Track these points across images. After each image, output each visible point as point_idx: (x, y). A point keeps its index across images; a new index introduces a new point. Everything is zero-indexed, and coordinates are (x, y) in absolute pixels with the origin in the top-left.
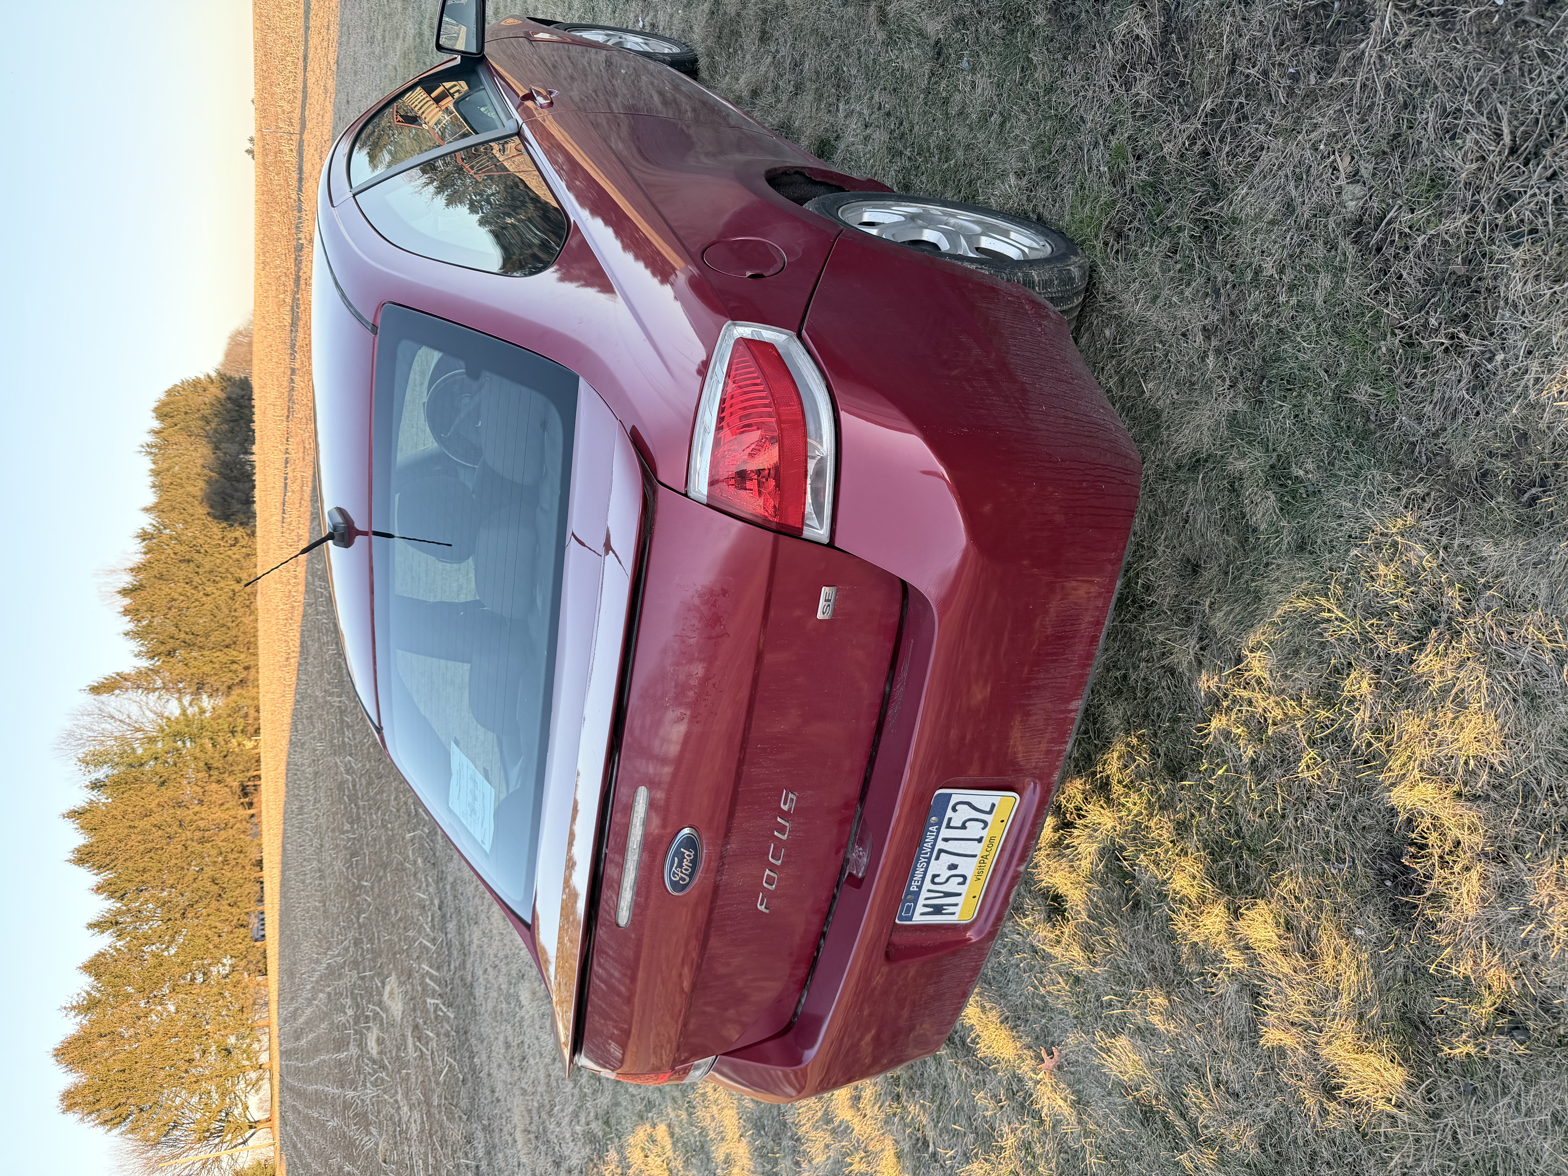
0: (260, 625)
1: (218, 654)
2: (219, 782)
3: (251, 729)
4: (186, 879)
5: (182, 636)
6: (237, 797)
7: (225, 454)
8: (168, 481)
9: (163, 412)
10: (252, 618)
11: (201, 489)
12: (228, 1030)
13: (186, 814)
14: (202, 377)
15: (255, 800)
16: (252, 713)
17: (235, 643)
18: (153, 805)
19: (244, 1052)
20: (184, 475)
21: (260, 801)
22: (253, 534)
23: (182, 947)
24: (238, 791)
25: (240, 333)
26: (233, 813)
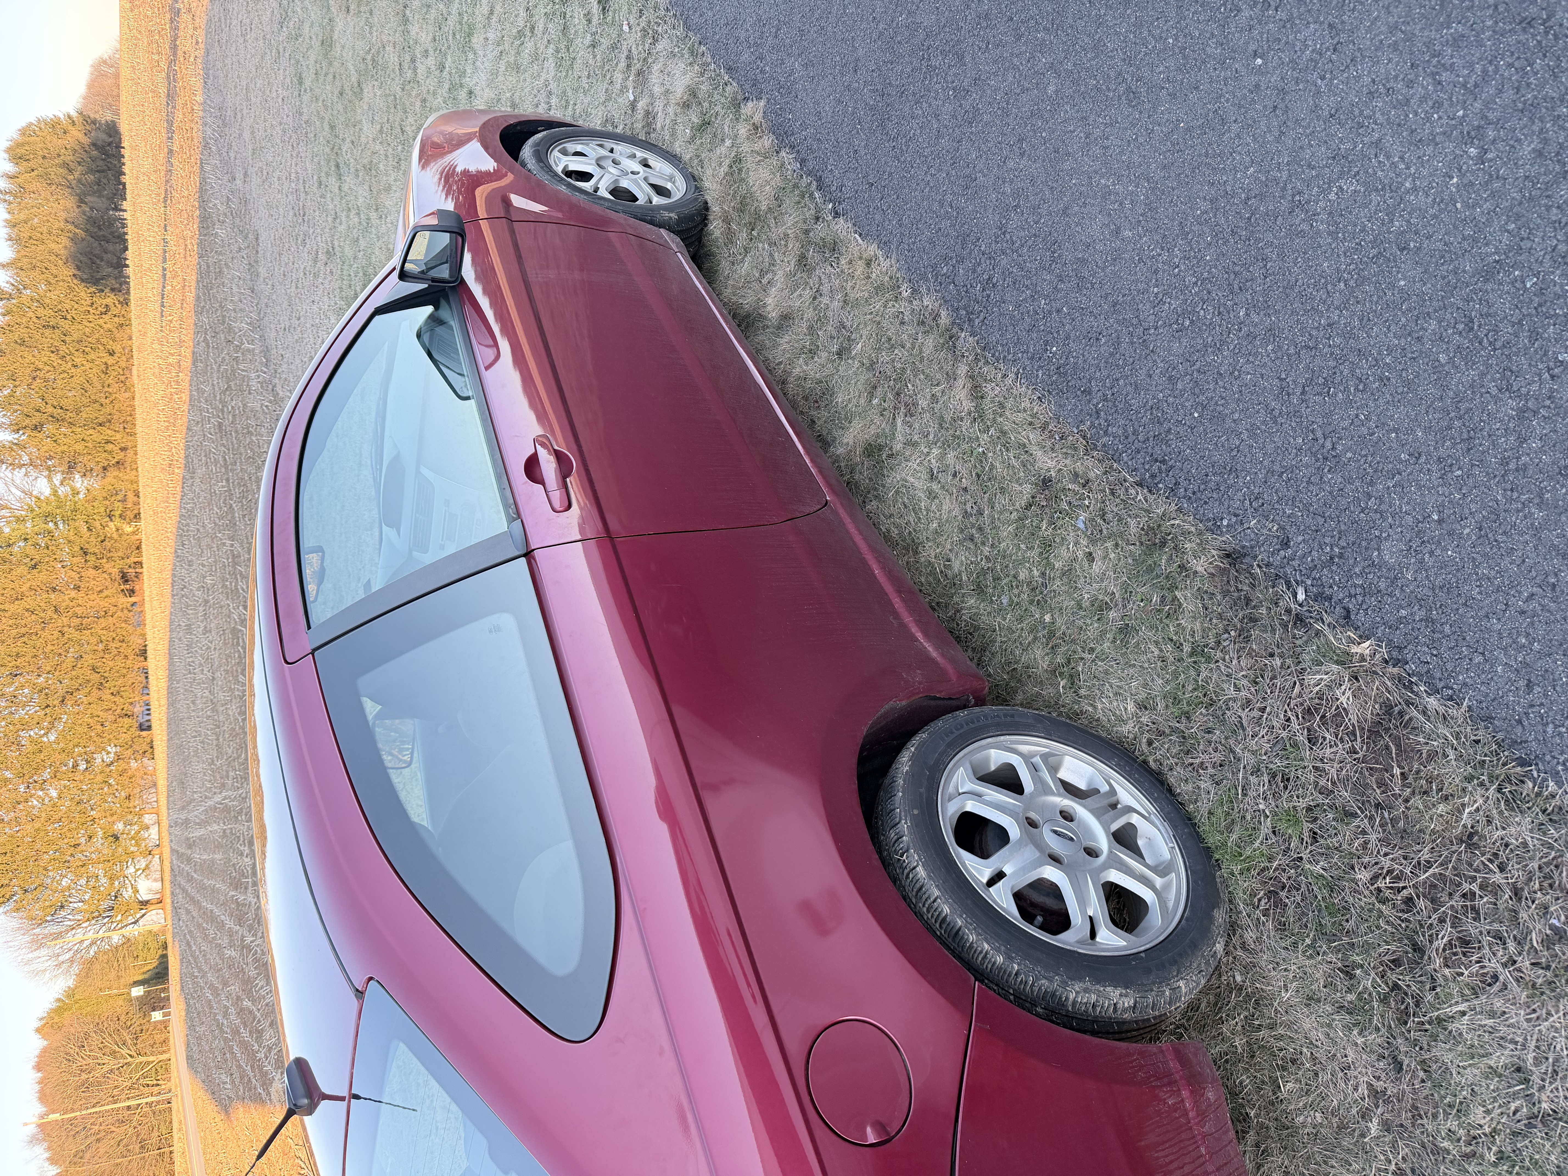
0: (137, 403)
1: (91, 431)
2: (96, 568)
3: (130, 514)
4: (64, 665)
5: (50, 409)
6: (116, 584)
7: (92, 209)
8: (26, 235)
9: (17, 154)
10: (127, 395)
11: (66, 247)
12: (115, 817)
13: (63, 600)
14: (62, 117)
15: (137, 588)
16: (131, 497)
17: (110, 422)
18: (25, 588)
19: (133, 838)
20: (45, 229)
21: (141, 589)
22: (126, 303)
23: (62, 735)
24: (118, 578)
25: (105, 62)
26: (113, 600)
